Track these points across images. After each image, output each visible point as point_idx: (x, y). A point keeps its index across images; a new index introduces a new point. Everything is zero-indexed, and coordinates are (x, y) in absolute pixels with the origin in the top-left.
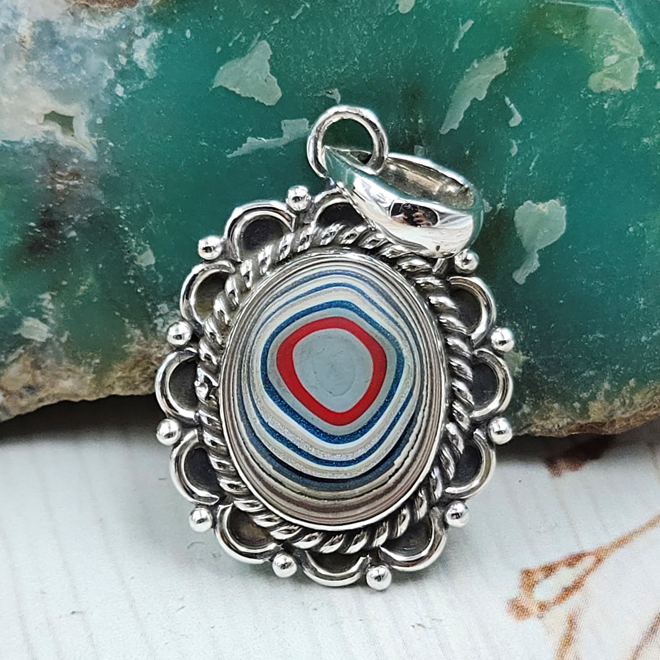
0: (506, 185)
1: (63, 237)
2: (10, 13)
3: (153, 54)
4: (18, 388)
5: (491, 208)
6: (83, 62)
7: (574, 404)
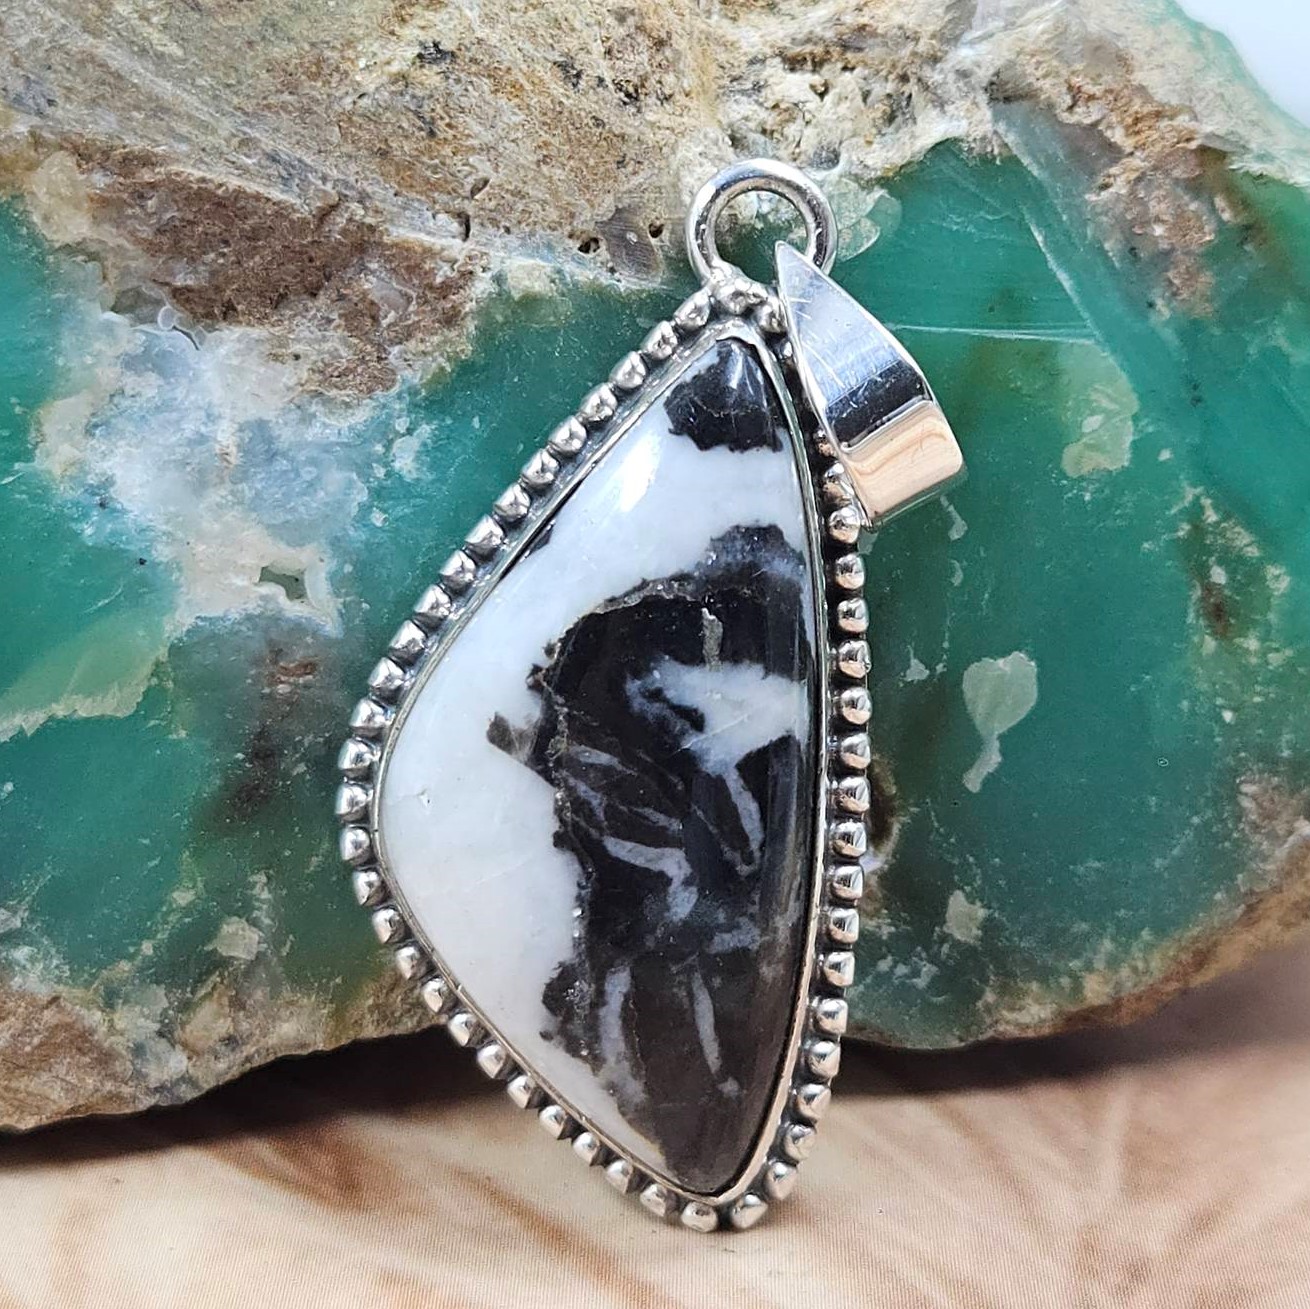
0: (947, 635)
1: (286, 775)
2: (203, 414)
3: (424, 458)
4: (211, 1043)
5: (928, 672)
6: (318, 478)
7: (1062, 980)
